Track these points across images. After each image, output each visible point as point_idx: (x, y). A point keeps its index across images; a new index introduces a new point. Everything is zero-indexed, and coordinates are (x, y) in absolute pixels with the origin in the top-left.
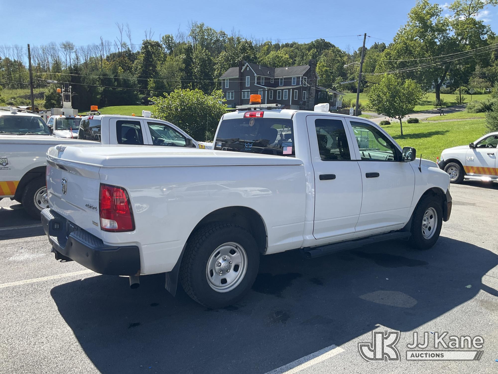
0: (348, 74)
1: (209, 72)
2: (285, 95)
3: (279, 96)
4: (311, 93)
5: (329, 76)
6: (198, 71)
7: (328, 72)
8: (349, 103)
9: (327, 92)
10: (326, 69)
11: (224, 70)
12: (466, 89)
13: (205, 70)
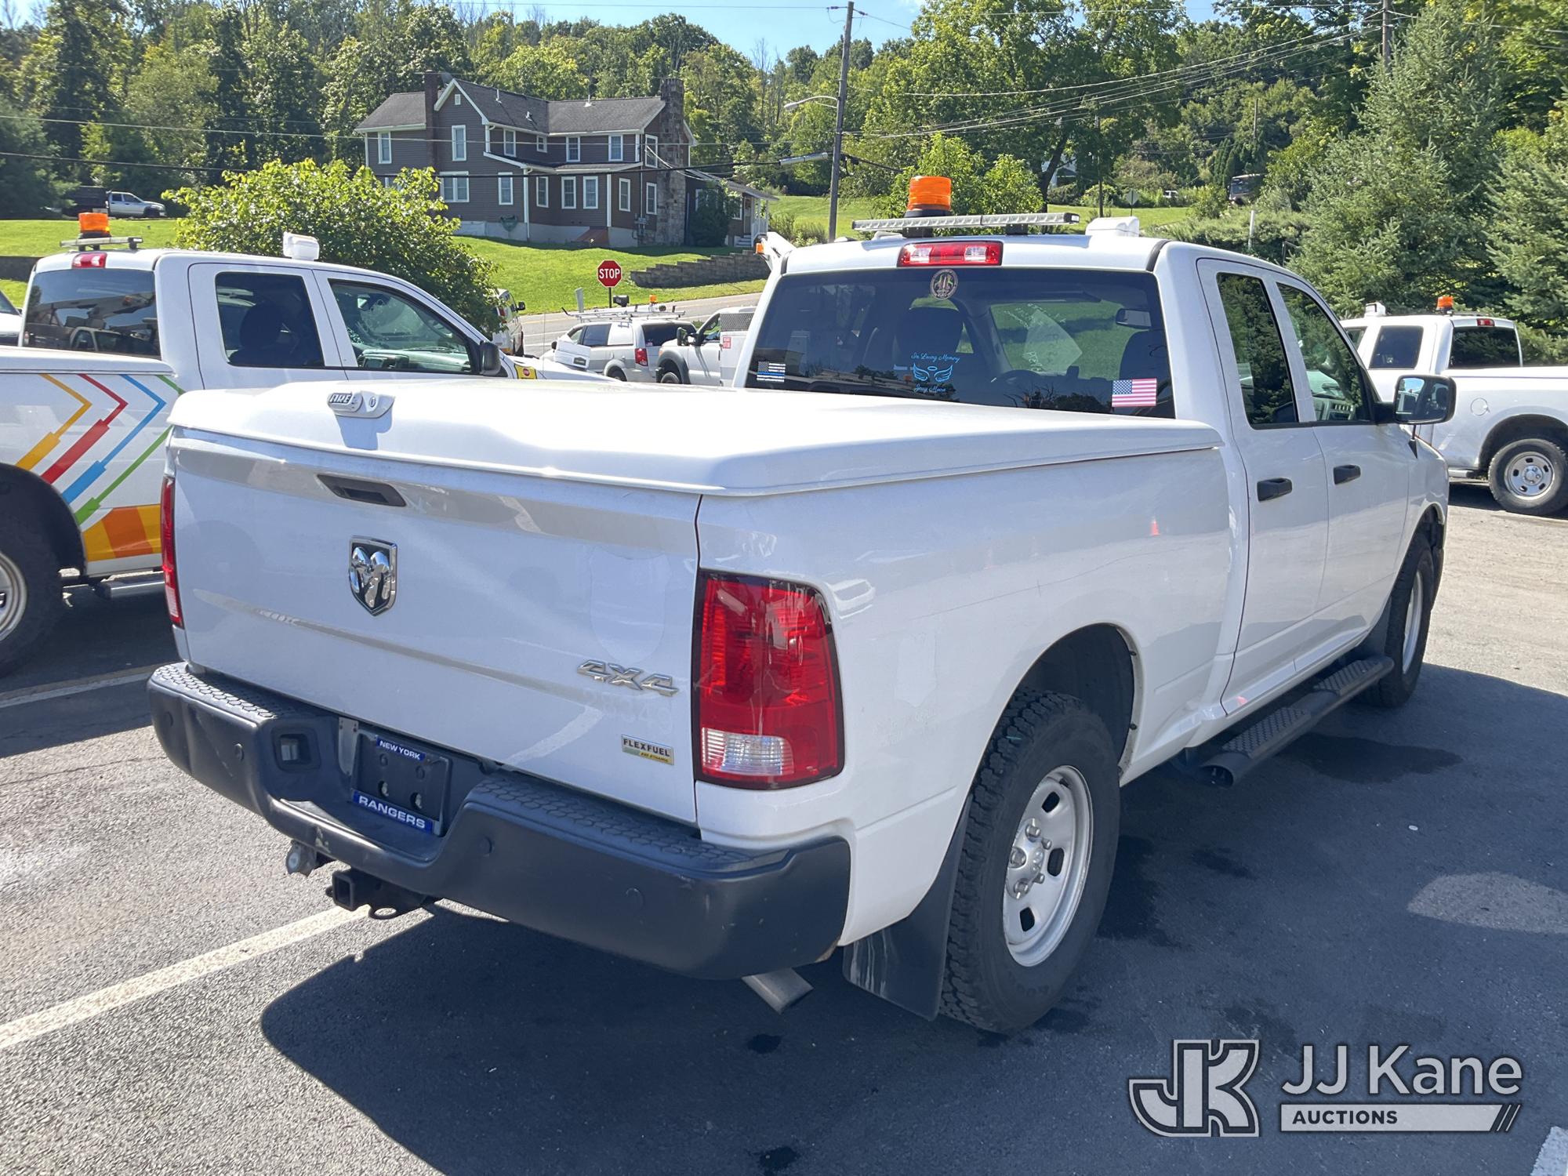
0: (764, 132)
1: (305, 106)
2: (591, 195)
3: (569, 198)
4: (674, 190)
5: (710, 137)
6: (264, 102)
7: (705, 124)
8: (788, 228)
9: (721, 190)
10: (700, 116)
11: (357, 102)
12: (1113, 192)
13: (290, 99)
